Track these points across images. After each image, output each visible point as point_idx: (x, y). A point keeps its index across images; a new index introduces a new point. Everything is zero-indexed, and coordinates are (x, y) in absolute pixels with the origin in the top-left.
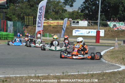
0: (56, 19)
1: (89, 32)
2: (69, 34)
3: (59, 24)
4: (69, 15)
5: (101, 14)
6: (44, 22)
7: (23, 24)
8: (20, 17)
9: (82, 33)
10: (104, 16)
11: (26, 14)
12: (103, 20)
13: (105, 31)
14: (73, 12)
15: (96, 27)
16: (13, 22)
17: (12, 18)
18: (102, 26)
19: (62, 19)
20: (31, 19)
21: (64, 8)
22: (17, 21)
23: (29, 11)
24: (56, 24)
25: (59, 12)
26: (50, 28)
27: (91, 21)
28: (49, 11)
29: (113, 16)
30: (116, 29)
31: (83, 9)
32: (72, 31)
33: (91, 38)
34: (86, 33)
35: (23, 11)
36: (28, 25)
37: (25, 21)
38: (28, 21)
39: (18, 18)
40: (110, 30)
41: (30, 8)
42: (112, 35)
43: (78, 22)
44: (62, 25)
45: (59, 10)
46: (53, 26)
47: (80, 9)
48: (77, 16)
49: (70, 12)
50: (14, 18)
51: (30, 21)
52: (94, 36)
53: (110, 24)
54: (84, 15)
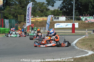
0: (42, 16)
1: (67, 25)
2: (52, 27)
3: (44, 20)
4: (51, 13)
5: (75, 11)
6: (33, 18)
7: (17, 21)
8: (15, 16)
9: (61, 26)
10: (78, 13)
11: (19, 13)
12: (77, 16)
13: (79, 24)
14: (54, 10)
15: (71, 21)
16: (8, 20)
17: (8, 17)
18: (76, 20)
19: (47, 16)
20: (22, 17)
21: (48, 8)
22: (12, 19)
23: (21, 11)
24: (41, 20)
25: (44, 11)
26: (37, 23)
27: (68, 17)
28: (36, 10)
29: (84, 12)
30: (87, 22)
31: (62, 8)
32: (54, 25)
33: (69, 29)
34: (65, 26)
35: (16, 11)
36: (21, 22)
37: (18, 19)
38: (21, 19)
39: (13, 17)
40: (82, 23)
41: (22, 9)
42: (84, 27)
43: (58, 18)
44: (47, 21)
45: (44, 10)
46: (40, 22)
47: (60, 8)
48: (57, 13)
49: (52, 11)
50: (10, 17)
51: (22, 18)
52: (71, 28)
53: (83, 18)
54: (62, 13)
